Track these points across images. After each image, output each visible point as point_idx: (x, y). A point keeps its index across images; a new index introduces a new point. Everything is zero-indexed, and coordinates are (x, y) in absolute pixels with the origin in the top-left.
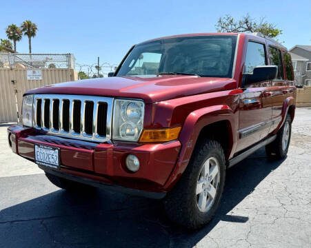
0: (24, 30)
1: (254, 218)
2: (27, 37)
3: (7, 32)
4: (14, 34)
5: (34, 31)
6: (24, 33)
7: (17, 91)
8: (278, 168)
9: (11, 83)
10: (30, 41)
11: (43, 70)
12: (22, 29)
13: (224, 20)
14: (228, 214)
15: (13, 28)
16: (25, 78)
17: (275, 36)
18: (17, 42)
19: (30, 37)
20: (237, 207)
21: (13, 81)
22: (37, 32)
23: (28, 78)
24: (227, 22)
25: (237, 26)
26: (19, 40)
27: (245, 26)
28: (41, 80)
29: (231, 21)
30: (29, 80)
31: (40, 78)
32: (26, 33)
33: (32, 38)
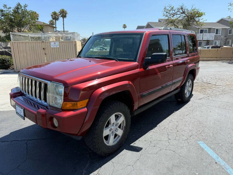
0: (60, 14)
1: (146, 149)
2: (62, 18)
3: (52, 16)
4: (55, 17)
5: (66, 14)
6: (60, 16)
7: (46, 54)
8: (180, 110)
9: (43, 49)
10: (63, 20)
11: (60, 42)
12: (59, 14)
13: (168, 8)
14: (132, 145)
15: (55, 13)
16: (50, 46)
17: (200, 17)
18: (57, 21)
19: (63, 18)
20: (139, 139)
21: (44, 49)
22: (67, 15)
23: (52, 47)
24: (169, 9)
25: (176, 11)
26: (58, 20)
27: (181, 11)
28: (58, 48)
29: (172, 8)
30: (52, 48)
31: (58, 47)
32: (61, 16)
33: (65, 18)
